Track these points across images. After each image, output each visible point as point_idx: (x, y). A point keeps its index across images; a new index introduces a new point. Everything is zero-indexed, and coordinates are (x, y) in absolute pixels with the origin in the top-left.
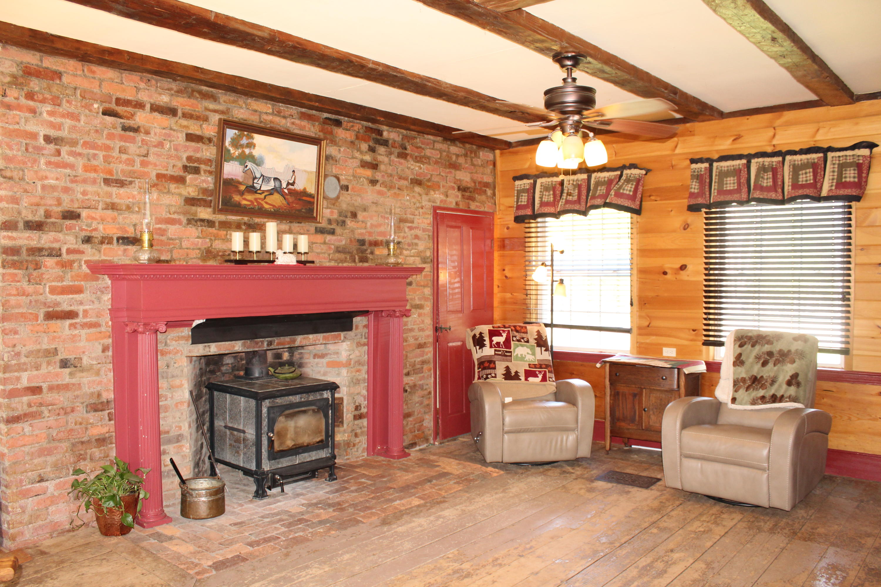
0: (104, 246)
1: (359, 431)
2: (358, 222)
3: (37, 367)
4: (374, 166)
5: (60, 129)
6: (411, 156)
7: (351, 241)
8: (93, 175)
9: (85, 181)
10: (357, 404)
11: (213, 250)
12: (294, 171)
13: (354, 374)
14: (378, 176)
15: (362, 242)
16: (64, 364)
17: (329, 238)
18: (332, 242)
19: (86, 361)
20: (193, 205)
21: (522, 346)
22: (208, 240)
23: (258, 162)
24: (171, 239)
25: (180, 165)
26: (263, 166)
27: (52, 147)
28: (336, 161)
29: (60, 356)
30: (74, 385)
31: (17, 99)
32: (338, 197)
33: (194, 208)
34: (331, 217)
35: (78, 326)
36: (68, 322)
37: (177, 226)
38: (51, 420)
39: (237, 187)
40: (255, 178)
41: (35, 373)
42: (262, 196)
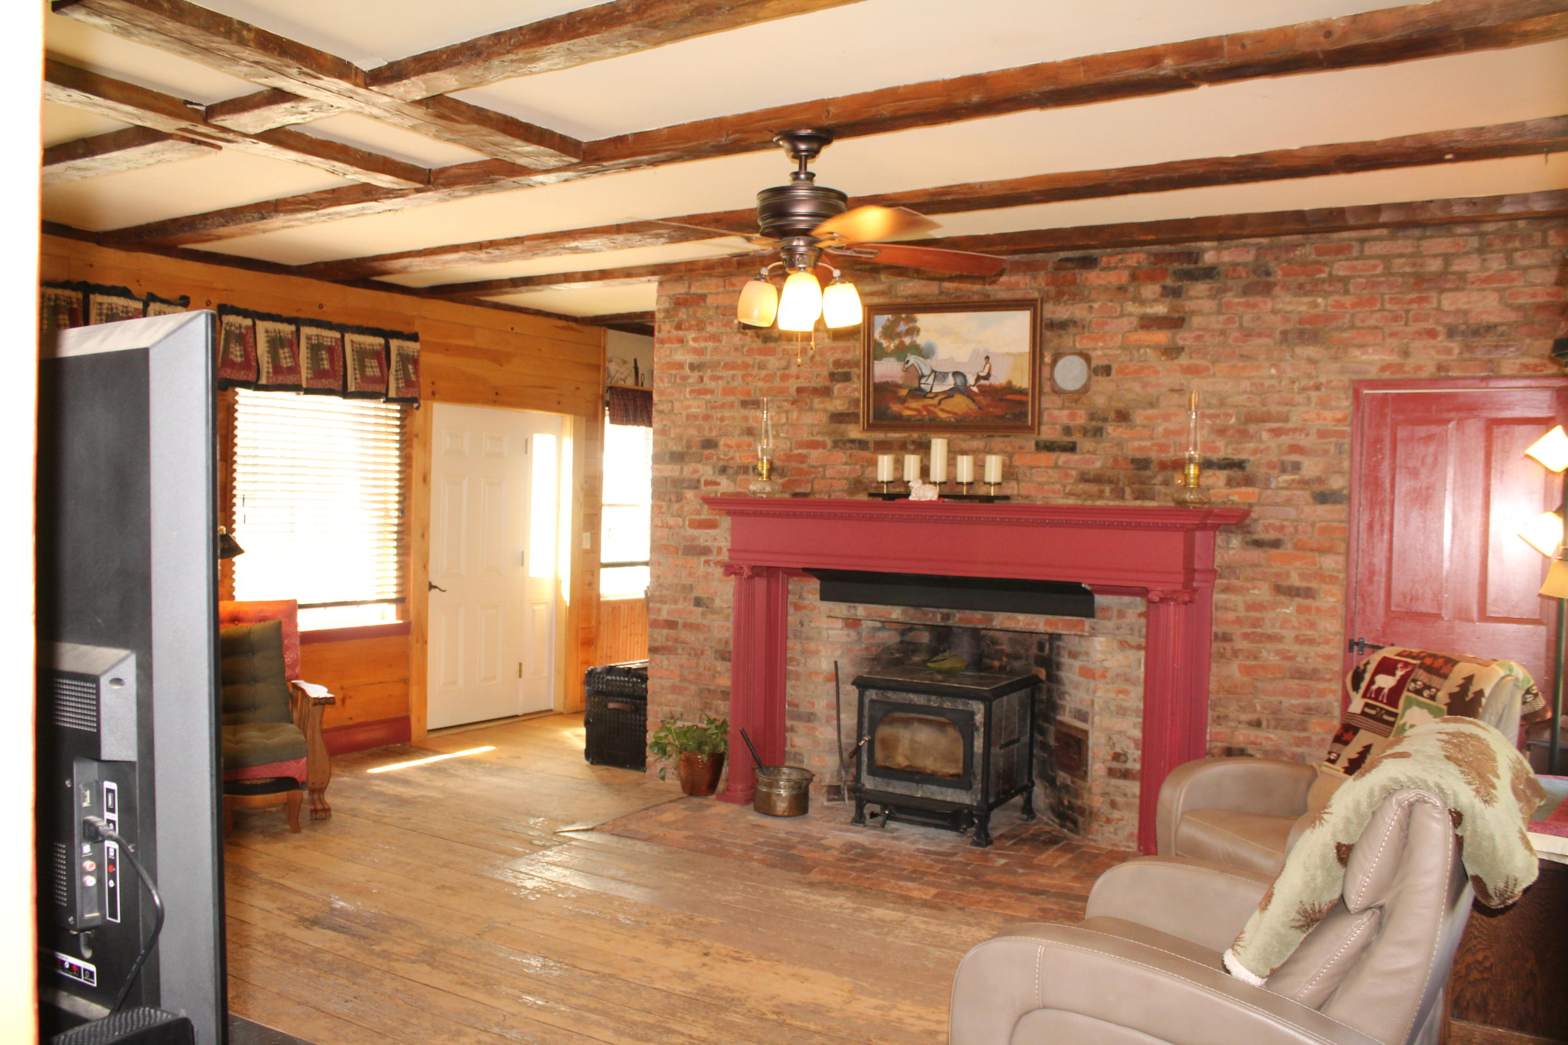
0: (741, 477)
1: (1120, 800)
2: (1133, 427)
3: (675, 602)
4: (1175, 322)
5: (703, 354)
6: (1285, 287)
7: (1116, 460)
8: (730, 399)
9: (723, 406)
10: (1118, 750)
11: (864, 480)
12: (987, 358)
13: (1112, 695)
14: (1184, 338)
15: (1142, 464)
16: (698, 602)
17: (1063, 457)
18: (1072, 465)
19: (718, 603)
20: (840, 422)
21: (1421, 705)
22: (858, 467)
23: (926, 353)
24: (814, 467)
25: (825, 373)
26: (934, 357)
27: (696, 374)
28: (1084, 327)
29: (695, 594)
30: (704, 626)
31: (669, 332)
32: (1085, 389)
33: (843, 426)
34: (1072, 424)
35: (711, 564)
36: (703, 559)
37: (821, 450)
38: (684, 659)
39: (895, 393)
40: (922, 376)
41: (673, 607)
42: (936, 401)
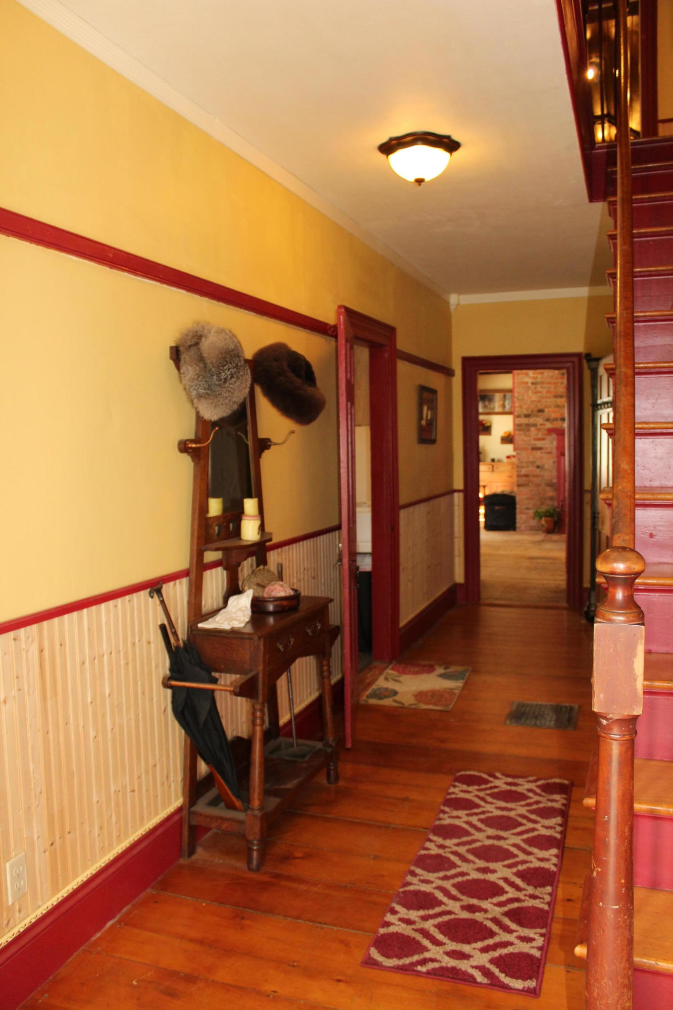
3: (528, 467)
8: (549, 395)
9: (546, 397)
16: (538, 467)
19: (546, 467)
29: (536, 464)
30: (540, 475)
35: (543, 453)
36: (539, 451)
38: (532, 488)
